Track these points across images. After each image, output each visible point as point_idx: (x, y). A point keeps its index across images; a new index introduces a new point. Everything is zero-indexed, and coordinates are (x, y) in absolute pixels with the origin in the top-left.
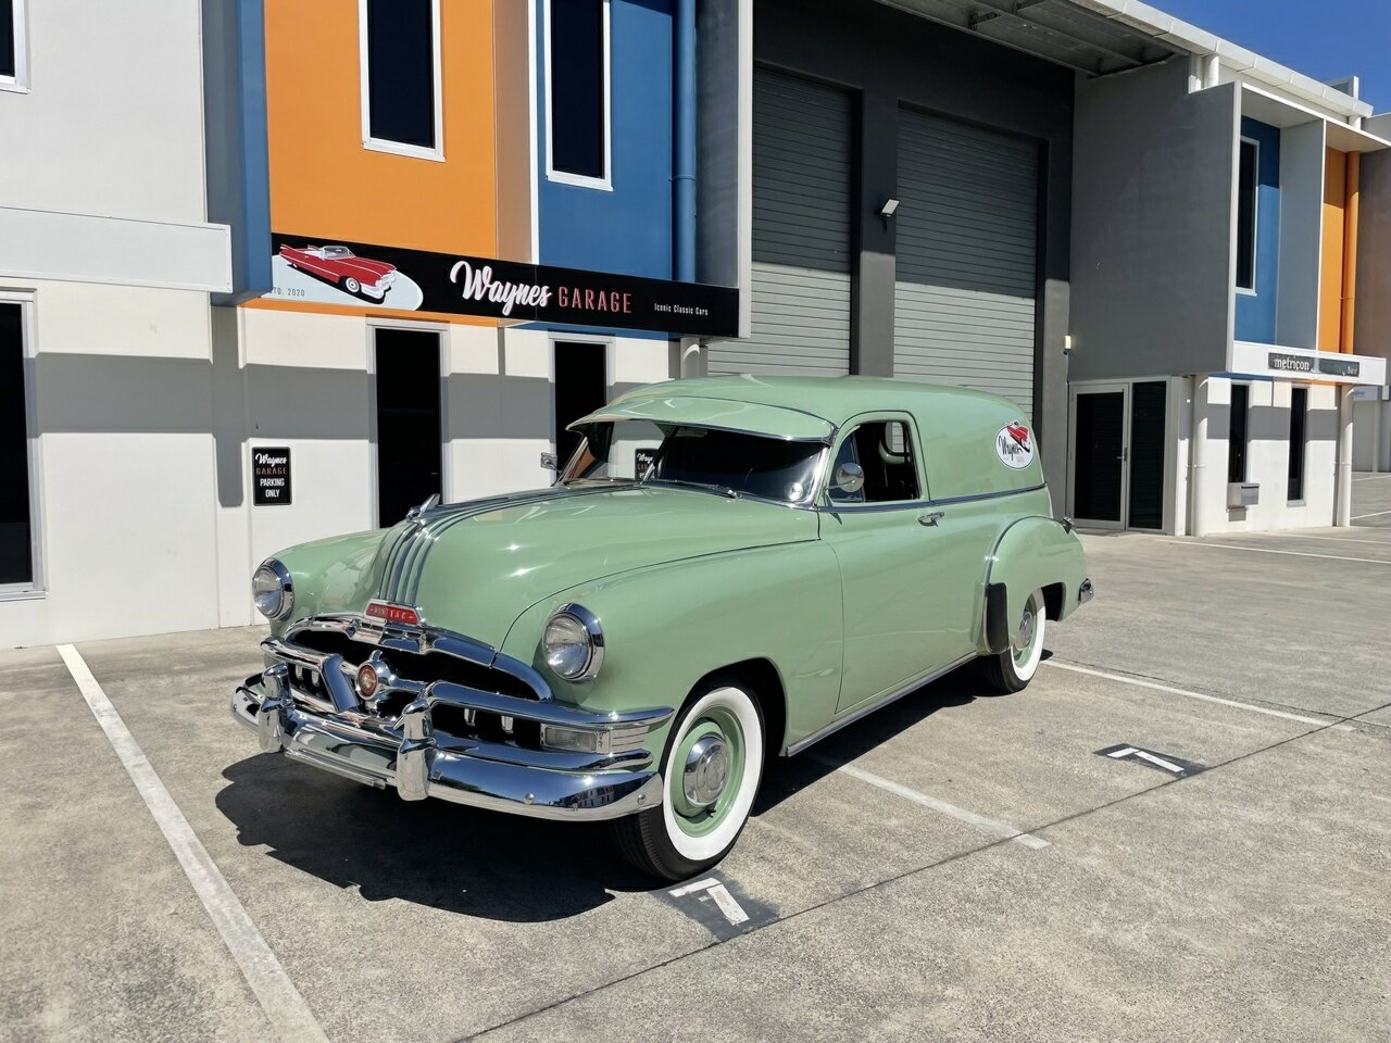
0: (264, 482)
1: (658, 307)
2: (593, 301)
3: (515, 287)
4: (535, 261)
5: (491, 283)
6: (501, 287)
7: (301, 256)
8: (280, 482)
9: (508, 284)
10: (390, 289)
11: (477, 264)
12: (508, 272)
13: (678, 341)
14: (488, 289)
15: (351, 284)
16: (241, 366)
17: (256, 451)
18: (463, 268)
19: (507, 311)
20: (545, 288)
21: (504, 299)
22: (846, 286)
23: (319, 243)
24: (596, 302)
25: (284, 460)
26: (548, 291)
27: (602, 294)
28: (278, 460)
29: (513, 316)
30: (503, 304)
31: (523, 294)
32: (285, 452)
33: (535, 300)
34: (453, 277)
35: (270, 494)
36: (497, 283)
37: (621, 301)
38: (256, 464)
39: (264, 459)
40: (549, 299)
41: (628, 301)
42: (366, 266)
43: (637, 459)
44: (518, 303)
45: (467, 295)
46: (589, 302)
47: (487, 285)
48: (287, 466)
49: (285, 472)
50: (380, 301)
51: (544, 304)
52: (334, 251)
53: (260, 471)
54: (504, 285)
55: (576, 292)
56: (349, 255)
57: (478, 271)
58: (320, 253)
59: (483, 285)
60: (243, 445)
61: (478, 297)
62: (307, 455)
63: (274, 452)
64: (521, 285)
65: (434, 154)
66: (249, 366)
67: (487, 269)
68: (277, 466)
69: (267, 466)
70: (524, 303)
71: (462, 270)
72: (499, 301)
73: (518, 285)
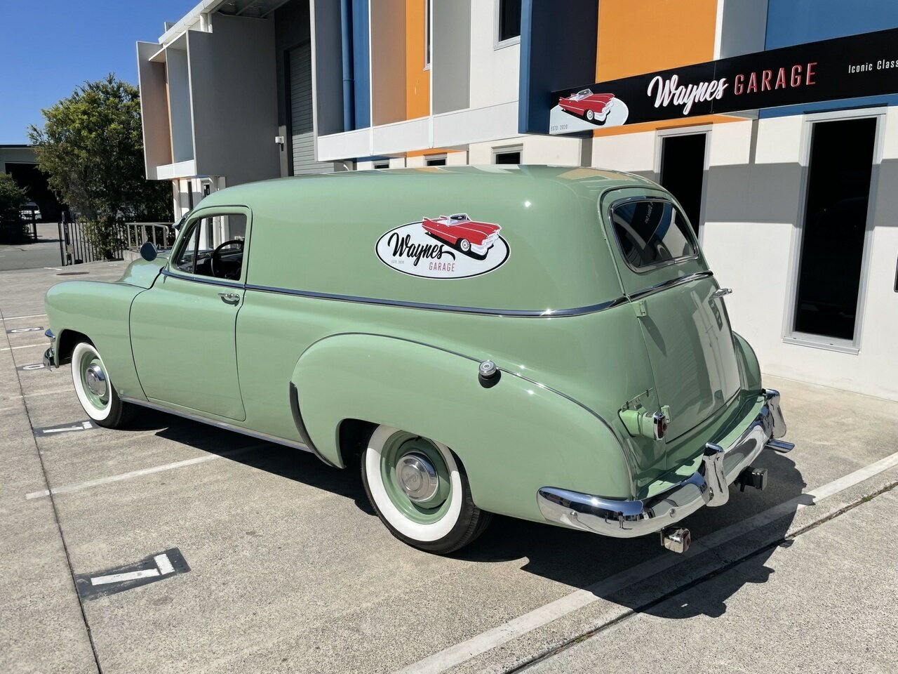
1: (852, 69)
2: (770, 82)
3: (695, 87)
4: (717, 56)
5: (677, 89)
6: (684, 90)
7: (567, 103)
9: (690, 86)
10: (610, 112)
11: (666, 75)
12: (690, 76)
14: (674, 94)
15: (590, 114)
18: (657, 82)
19: (687, 111)
20: (723, 81)
21: (685, 101)
23: (576, 91)
24: (773, 82)
26: (725, 83)
27: (781, 72)
29: (692, 114)
30: (685, 104)
31: (702, 92)
33: (712, 94)
34: (649, 94)
36: (680, 88)
37: (803, 74)
40: (725, 90)
41: (811, 71)
42: (598, 99)
44: (696, 101)
45: (657, 105)
46: (765, 83)
47: (673, 92)
50: (604, 123)
51: (719, 95)
52: (582, 93)
54: (687, 88)
55: (753, 76)
56: (591, 94)
57: (668, 82)
58: (577, 97)
59: (670, 92)
61: (665, 104)
64: (701, 84)
67: (675, 78)
70: (702, 100)
71: (657, 84)
72: (681, 103)
73: (698, 85)
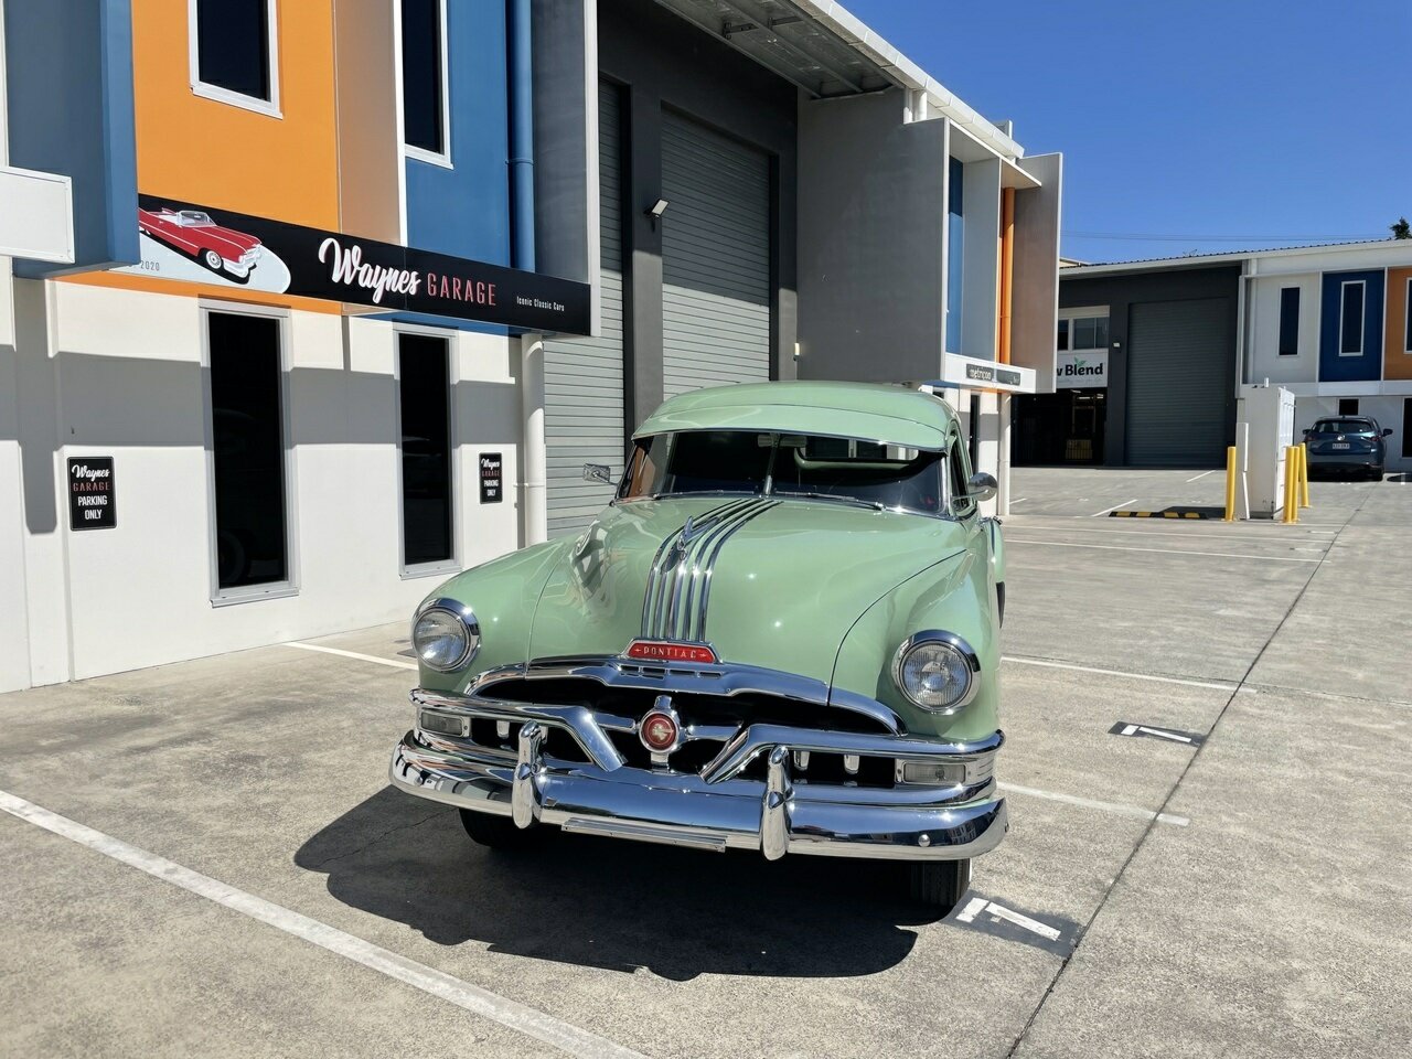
0: (83, 501)
1: (520, 301)
2: (460, 291)
3: (384, 271)
4: (404, 243)
5: (361, 265)
6: (371, 270)
7: (155, 221)
8: (101, 500)
9: (378, 268)
10: (255, 266)
11: (346, 242)
12: (379, 254)
13: (519, 337)
14: (358, 272)
15: (211, 257)
16: (51, 354)
17: (72, 462)
18: (332, 245)
19: (377, 298)
20: (414, 274)
21: (374, 284)
22: (619, 285)
23: (175, 206)
24: (462, 292)
25: (107, 473)
26: (417, 277)
27: (469, 284)
28: (99, 473)
29: (382, 303)
30: (373, 290)
31: (393, 280)
32: (106, 463)
33: (404, 286)
34: (322, 258)
35: (91, 515)
36: (366, 265)
37: (486, 292)
38: (72, 477)
39: (82, 472)
40: (418, 286)
41: (492, 292)
42: (229, 236)
43: (481, 465)
44: (388, 289)
45: (336, 278)
47: (357, 268)
48: (110, 480)
49: (107, 487)
50: (244, 281)
51: (413, 291)
52: (191, 216)
53: (78, 487)
54: (374, 268)
55: (444, 279)
56: (209, 223)
57: (347, 251)
58: (177, 219)
59: (353, 268)
60: (56, 455)
61: (348, 281)
62: (134, 466)
63: (94, 463)
64: (391, 269)
65: (271, 108)
66: (62, 355)
67: (356, 249)
68: (98, 479)
69: (86, 480)
70: (394, 290)
71: (331, 248)
72: (370, 287)
73: (388, 270)
